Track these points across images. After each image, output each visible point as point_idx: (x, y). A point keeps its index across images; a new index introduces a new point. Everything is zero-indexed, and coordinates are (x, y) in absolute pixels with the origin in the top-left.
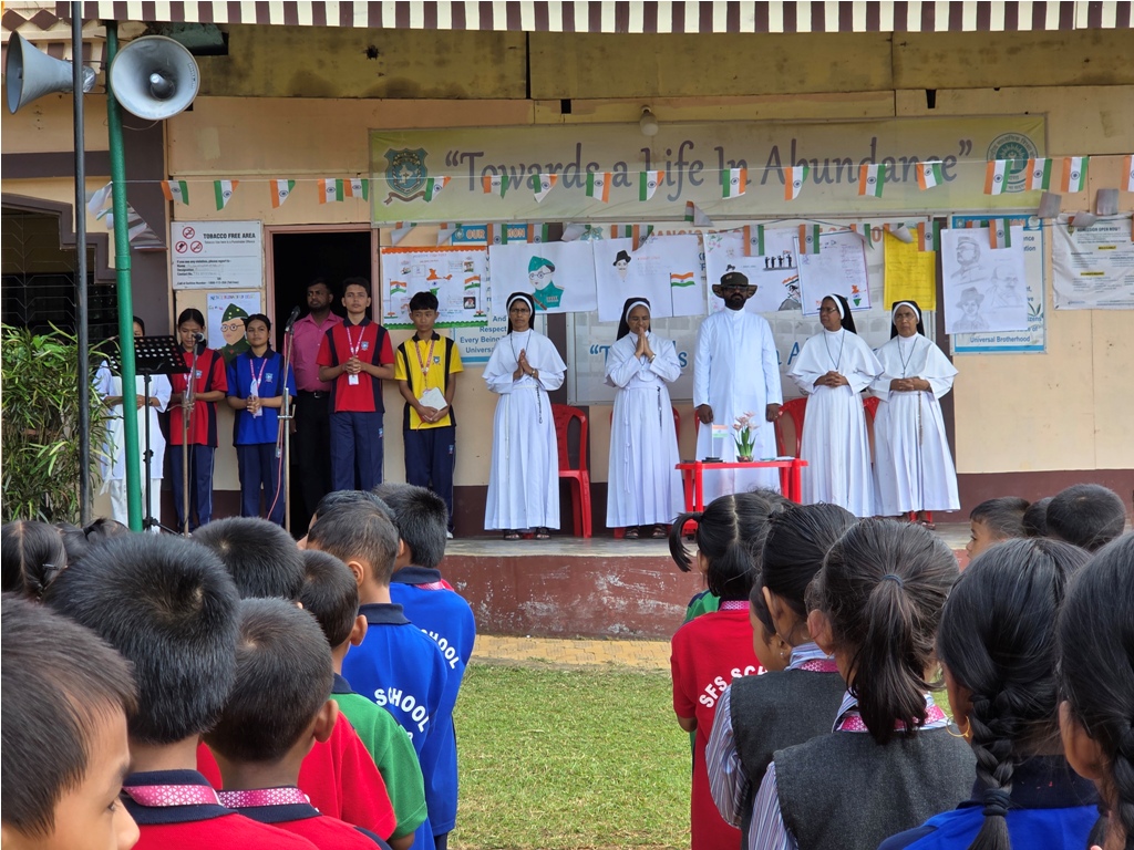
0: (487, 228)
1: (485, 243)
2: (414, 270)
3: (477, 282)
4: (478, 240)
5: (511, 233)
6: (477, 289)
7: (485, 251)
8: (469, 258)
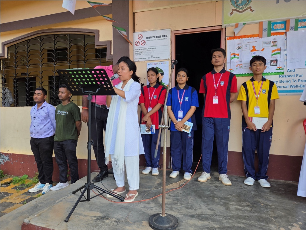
0: (286, 23)
1: (284, 31)
2: (244, 48)
3: (279, 51)
4: (280, 29)
5: (300, 24)
6: (278, 55)
7: (285, 35)
8: (274, 39)
